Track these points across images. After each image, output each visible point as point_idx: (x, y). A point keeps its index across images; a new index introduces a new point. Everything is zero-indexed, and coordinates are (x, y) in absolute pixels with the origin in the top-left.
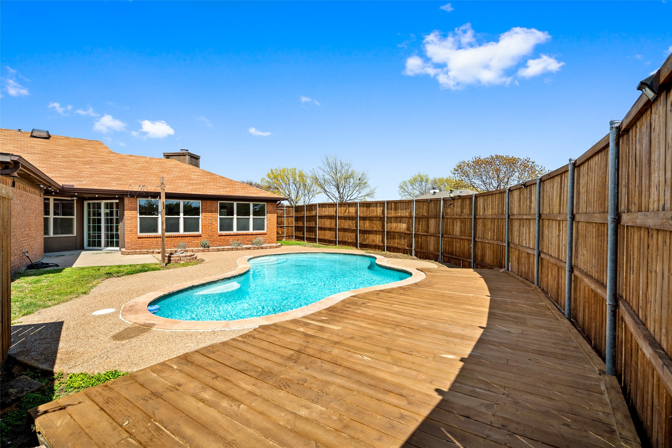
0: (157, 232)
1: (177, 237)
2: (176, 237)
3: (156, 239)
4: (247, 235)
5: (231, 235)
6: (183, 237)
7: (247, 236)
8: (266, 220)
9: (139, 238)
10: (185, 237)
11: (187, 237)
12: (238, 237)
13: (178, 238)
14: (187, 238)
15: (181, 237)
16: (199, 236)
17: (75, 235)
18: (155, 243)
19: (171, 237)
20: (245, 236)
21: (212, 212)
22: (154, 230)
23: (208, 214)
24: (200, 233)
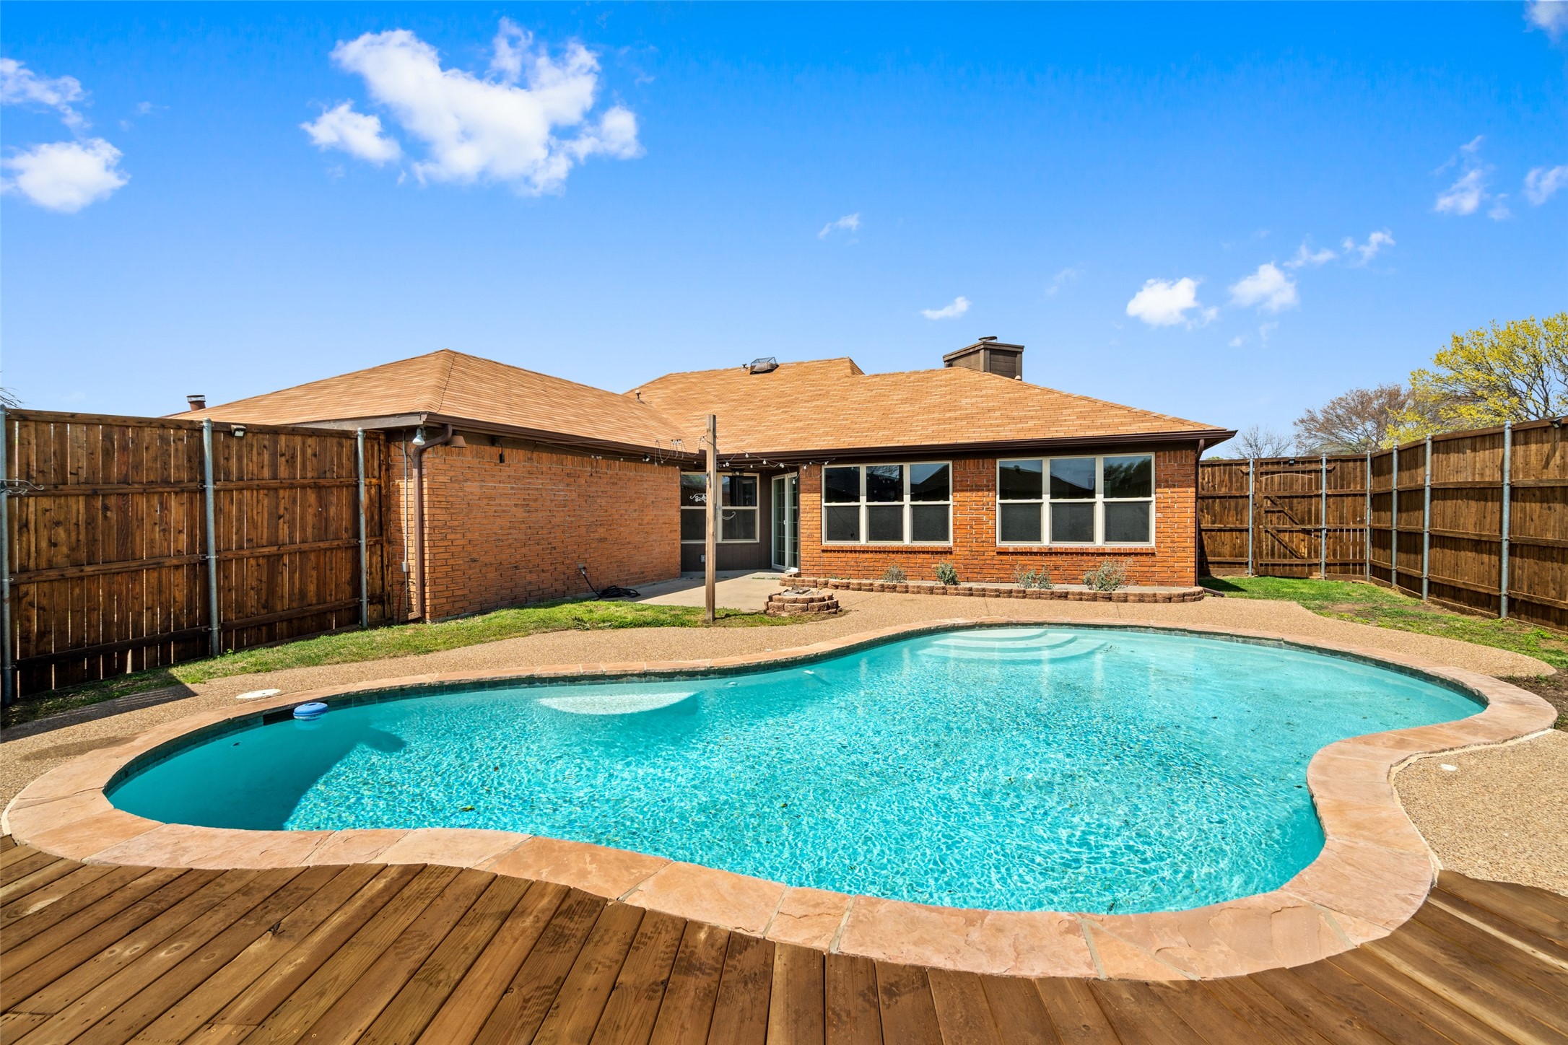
0: (858, 539)
1: (897, 552)
2: (893, 552)
3: (854, 555)
4: (1082, 554)
5: (1032, 553)
6: (911, 552)
7: (1085, 558)
8: (1153, 508)
9: (823, 551)
10: (915, 552)
11: (919, 552)
12: (1054, 558)
13: (899, 555)
14: (918, 556)
15: (906, 552)
16: (946, 553)
17: (758, 541)
18: (853, 563)
19: (885, 552)
20: (1076, 558)
21: (978, 488)
22: (852, 535)
23: (968, 494)
24: (950, 543)
